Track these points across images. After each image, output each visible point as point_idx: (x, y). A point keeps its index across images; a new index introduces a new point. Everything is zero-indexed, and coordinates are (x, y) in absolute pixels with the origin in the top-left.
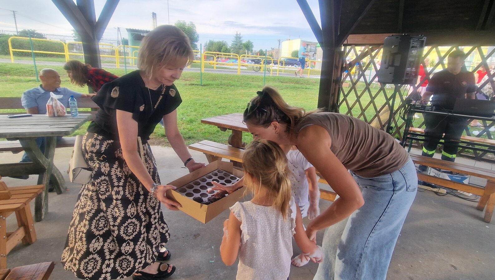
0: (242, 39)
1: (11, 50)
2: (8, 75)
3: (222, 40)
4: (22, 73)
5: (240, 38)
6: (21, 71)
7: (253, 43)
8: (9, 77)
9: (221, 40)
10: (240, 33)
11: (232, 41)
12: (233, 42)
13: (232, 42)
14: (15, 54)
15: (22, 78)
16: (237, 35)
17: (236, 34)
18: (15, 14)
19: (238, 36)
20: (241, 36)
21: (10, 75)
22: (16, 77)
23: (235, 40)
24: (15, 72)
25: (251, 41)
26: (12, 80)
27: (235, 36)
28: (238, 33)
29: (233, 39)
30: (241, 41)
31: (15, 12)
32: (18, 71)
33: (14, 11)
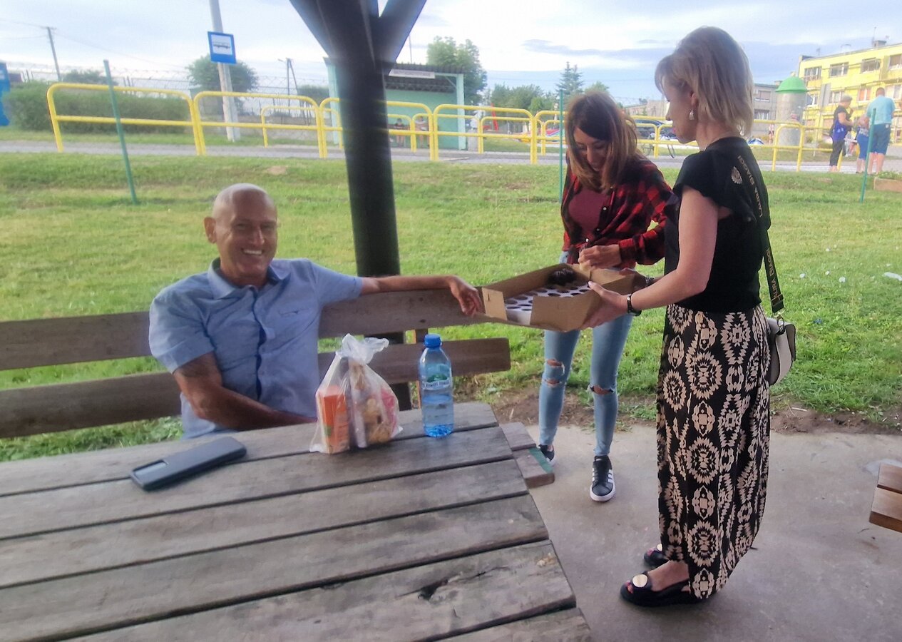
0: (580, 80)
1: (55, 118)
2: (52, 187)
3: (530, 84)
4: (89, 181)
5: (576, 77)
6: (85, 173)
7: (608, 88)
8: (56, 193)
9: (527, 84)
10: (576, 66)
11: (558, 85)
12: (560, 86)
13: (558, 89)
14: (68, 128)
15: (90, 194)
16: (568, 69)
17: (566, 67)
18: (52, 34)
19: (572, 72)
20: (578, 72)
21: (56, 185)
22: (73, 193)
23: (564, 83)
24: (68, 176)
25: (606, 84)
26: (66, 202)
27: (564, 72)
28: (571, 67)
29: (560, 80)
30: (578, 84)
31: (52, 31)
32: (78, 173)
33: (49, 29)
